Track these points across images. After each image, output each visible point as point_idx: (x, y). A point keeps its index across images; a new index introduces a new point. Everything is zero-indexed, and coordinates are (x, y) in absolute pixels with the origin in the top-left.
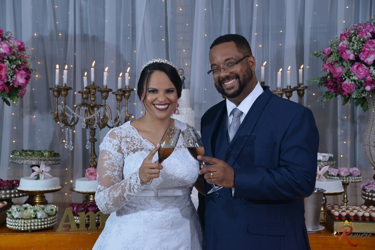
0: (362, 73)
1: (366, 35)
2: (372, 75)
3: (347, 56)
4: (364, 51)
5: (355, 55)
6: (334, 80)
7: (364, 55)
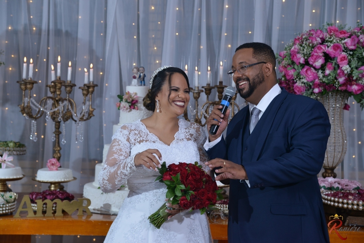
0: (311, 76)
1: (316, 40)
2: (320, 78)
3: (297, 59)
4: (313, 55)
5: (306, 59)
6: (287, 82)
7: (312, 59)
